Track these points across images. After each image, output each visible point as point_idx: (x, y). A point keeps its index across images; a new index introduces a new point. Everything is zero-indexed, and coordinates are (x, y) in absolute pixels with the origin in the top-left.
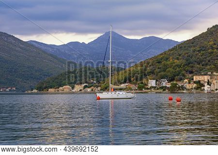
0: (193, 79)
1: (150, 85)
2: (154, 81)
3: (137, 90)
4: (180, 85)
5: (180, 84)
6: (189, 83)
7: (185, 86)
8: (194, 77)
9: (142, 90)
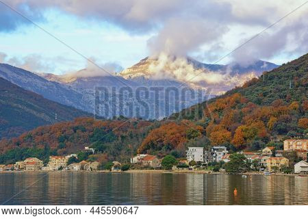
0: (282, 147)
1: (190, 159)
2: (201, 150)
3: (161, 169)
4: (252, 160)
5: (251, 157)
6: (274, 155)
7: (262, 161)
8: (286, 143)
9: (170, 168)
